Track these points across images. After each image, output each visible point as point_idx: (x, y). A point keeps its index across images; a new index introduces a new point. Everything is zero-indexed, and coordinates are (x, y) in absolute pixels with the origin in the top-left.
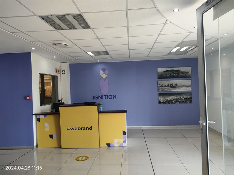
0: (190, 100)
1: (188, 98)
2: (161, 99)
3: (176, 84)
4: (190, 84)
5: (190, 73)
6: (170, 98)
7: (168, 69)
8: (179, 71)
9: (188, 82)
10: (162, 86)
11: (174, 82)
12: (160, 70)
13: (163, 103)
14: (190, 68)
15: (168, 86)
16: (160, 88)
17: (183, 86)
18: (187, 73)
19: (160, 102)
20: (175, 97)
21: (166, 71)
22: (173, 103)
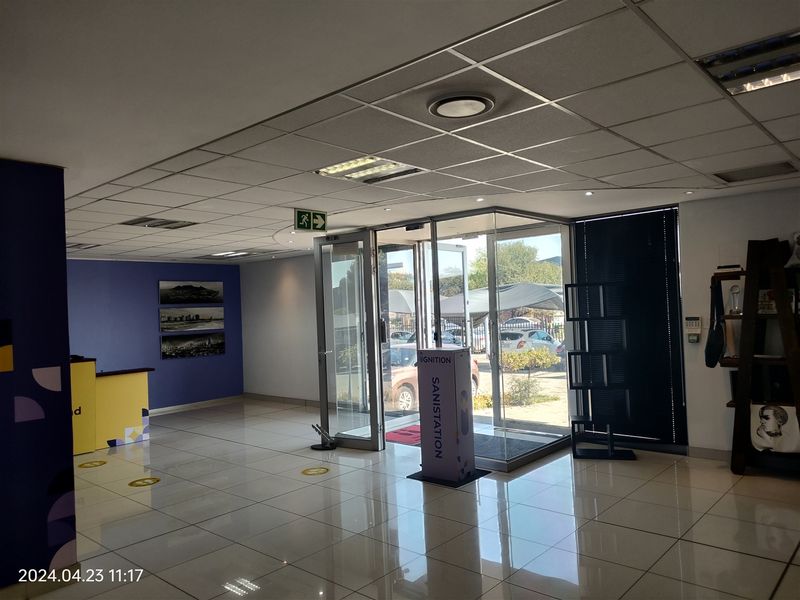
0: (220, 348)
1: (218, 344)
2: (166, 347)
3: (197, 316)
4: (223, 317)
5: (221, 294)
6: (185, 345)
7: (181, 284)
8: (201, 288)
9: (217, 312)
10: (169, 320)
11: (194, 311)
12: (164, 285)
13: (170, 356)
14: (221, 283)
15: (181, 319)
16: (165, 325)
17: (210, 320)
18: (218, 292)
19: (164, 356)
20: (195, 344)
21: (178, 288)
22: (192, 355)
